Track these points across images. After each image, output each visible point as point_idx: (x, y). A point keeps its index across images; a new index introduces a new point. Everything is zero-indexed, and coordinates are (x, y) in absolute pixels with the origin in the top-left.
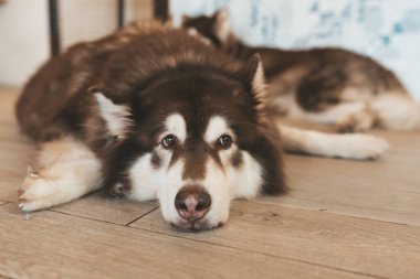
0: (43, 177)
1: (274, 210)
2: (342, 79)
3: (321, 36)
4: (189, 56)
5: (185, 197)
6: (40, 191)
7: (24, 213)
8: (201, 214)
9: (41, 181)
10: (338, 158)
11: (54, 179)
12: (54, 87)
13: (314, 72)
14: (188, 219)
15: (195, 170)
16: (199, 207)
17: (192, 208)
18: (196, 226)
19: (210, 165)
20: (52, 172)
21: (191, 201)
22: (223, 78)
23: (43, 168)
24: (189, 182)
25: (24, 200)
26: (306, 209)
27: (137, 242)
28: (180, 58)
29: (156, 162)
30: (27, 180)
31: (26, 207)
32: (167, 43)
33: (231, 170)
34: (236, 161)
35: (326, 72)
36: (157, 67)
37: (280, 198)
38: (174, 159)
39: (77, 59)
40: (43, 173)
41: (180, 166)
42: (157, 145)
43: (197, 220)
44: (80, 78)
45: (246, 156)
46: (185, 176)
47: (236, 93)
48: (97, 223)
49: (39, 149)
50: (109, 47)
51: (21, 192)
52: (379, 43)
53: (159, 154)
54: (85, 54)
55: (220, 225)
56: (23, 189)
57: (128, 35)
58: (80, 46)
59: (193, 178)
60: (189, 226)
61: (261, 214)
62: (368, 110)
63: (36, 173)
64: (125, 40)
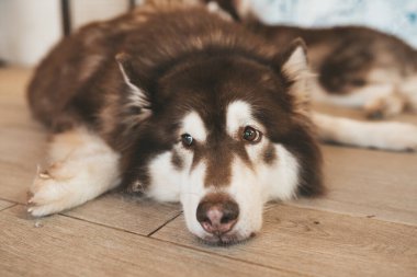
0: (53, 178)
1: (315, 216)
2: (368, 60)
3: (343, 13)
4: (217, 37)
5: (208, 209)
6: (51, 194)
7: (34, 218)
8: (228, 226)
9: (51, 182)
10: (372, 148)
11: (65, 179)
12: (65, 70)
13: (338, 51)
14: (213, 232)
15: (219, 174)
16: (225, 219)
17: (216, 221)
18: (224, 239)
19: (237, 166)
20: (63, 171)
21: (215, 214)
22: (252, 63)
23: (54, 167)
24: (212, 190)
25: (33, 205)
26: (351, 214)
27: (162, 259)
28: (206, 39)
29: (177, 162)
30: (37, 181)
31: (36, 212)
32: (191, 22)
33: (263, 169)
34: (269, 157)
35: (350, 52)
36: (184, 48)
37: (318, 201)
38: (196, 160)
39: (89, 40)
40: (54, 173)
41: (202, 168)
42: (176, 142)
43: (224, 233)
44: (93, 62)
45: (280, 150)
46: (207, 182)
47: (266, 78)
48: (114, 232)
49: (50, 140)
50: (124, 27)
51: (30, 195)
52: (405, 20)
53: (180, 154)
54: (98, 34)
55: (253, 235)
56: (33, 190)
57: (144, 14)
58: (93, 26)
59: (216, 184)
60: (216, 240)
61: (301, 222)
62: (397, 93)
63: (46, 173)
64: (142, 19)
